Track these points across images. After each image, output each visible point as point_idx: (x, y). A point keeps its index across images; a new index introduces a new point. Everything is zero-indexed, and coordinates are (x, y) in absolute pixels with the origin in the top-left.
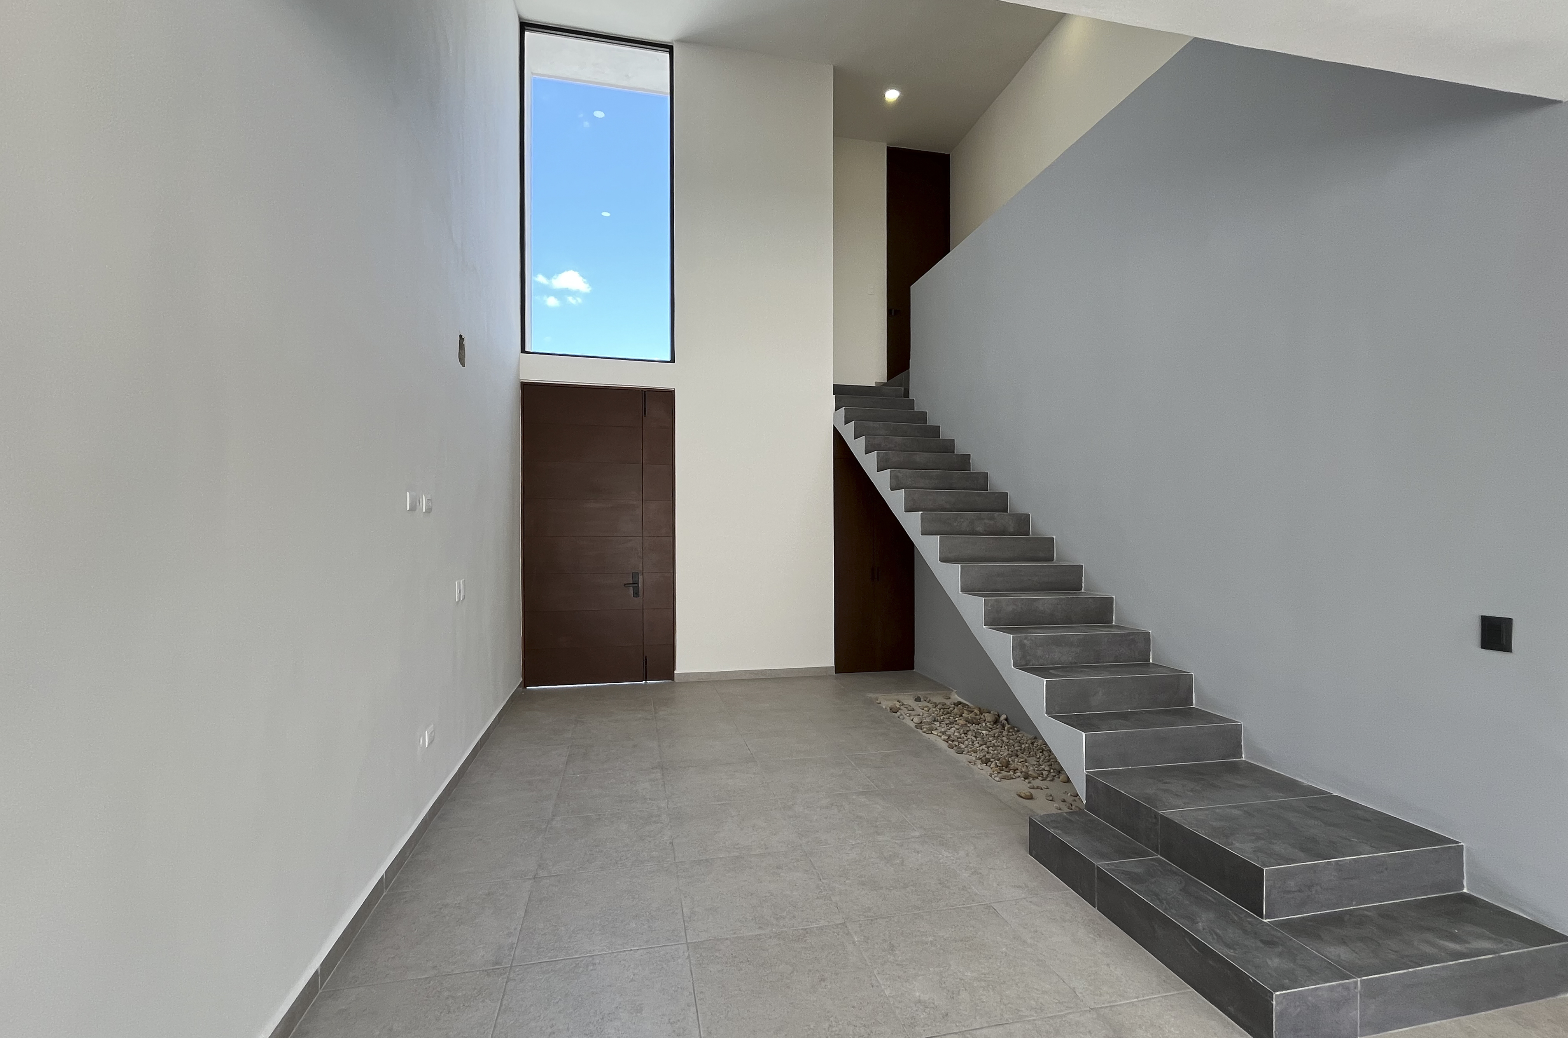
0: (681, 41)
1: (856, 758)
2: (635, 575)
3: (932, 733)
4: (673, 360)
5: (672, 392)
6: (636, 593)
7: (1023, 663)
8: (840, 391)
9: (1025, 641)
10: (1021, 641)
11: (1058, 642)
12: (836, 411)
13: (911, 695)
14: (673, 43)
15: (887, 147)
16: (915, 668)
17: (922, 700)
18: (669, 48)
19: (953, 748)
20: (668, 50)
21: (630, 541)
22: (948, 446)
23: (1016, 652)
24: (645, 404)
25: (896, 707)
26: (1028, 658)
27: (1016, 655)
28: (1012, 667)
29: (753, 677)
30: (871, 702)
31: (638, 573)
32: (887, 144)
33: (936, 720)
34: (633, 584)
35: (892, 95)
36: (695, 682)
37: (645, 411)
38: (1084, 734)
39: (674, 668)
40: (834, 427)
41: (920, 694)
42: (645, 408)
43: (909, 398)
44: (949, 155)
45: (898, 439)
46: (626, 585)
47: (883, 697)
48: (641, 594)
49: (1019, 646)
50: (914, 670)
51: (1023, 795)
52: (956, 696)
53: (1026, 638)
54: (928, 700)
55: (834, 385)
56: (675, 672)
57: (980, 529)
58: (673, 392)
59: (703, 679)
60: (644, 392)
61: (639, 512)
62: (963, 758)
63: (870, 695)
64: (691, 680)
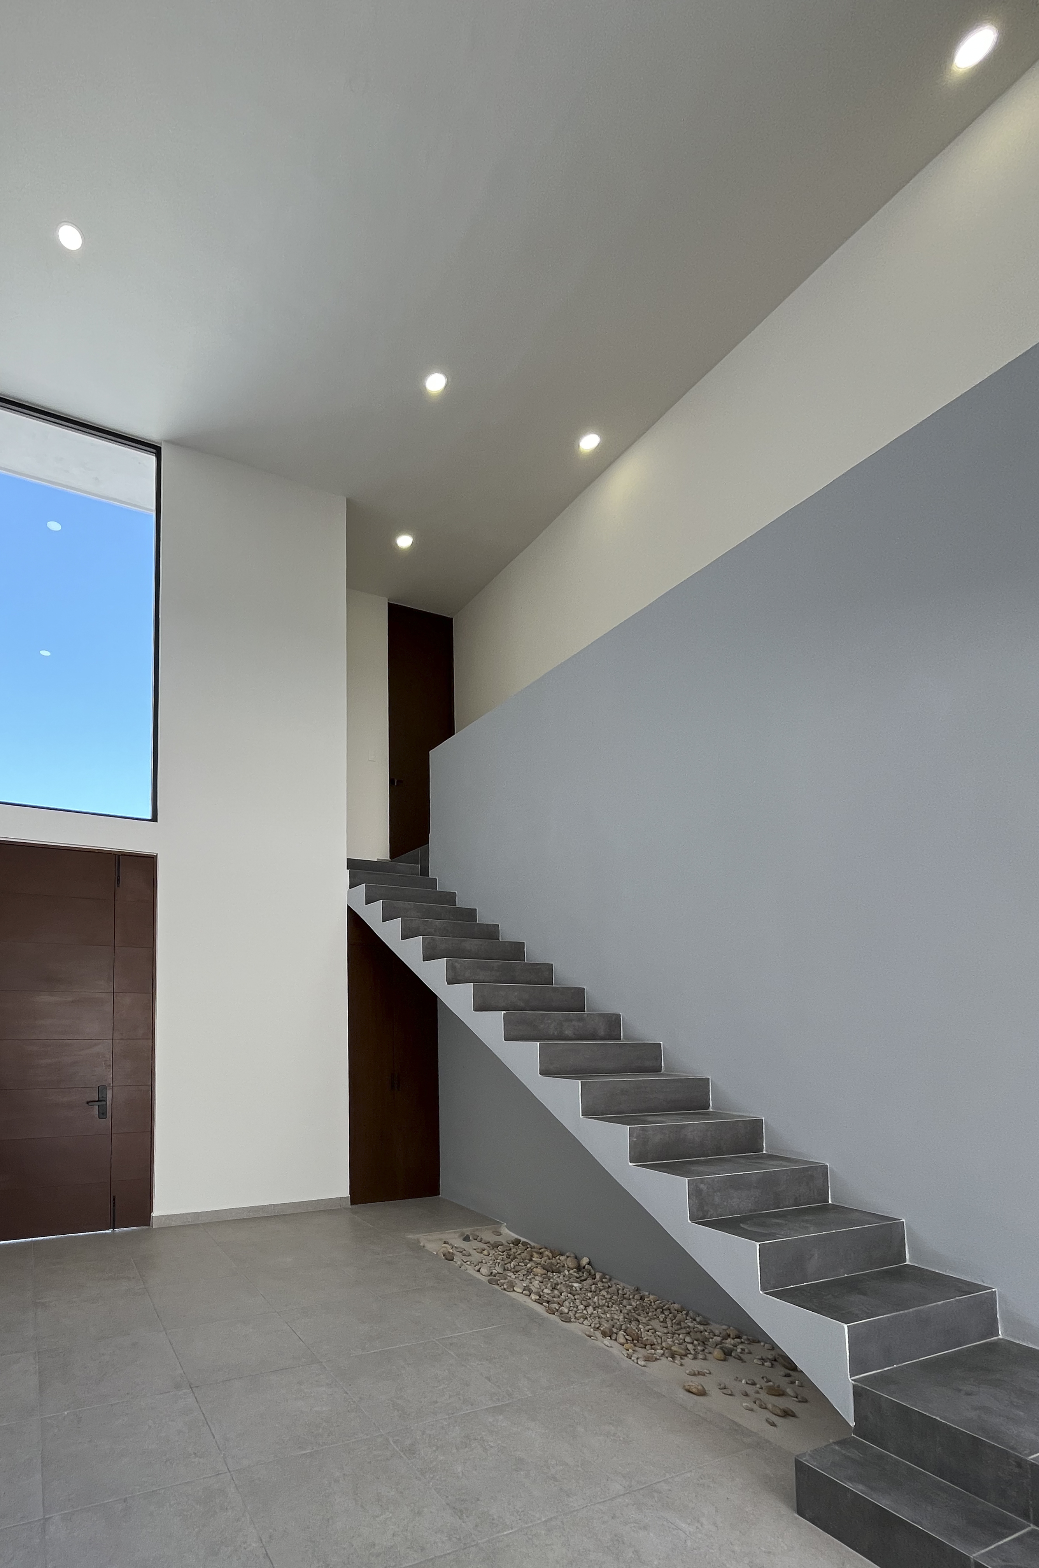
0: (171, 442)
1: (451, 1344)
2: (102, 1089)
3: (514, 1290)
4: (155, 819)
5: (153, 858)
6: (103, 1114)
7: (701, 1214)
8: (353, 865)
9: (702, 1186)
10: (697, 1186)
11: (735, 1184)
12: (350, 888)
13: (457, 1232)
14: (161, 444)
15: (388, 603)
16: (441, 1193)
17: (471, 1238)
18: (156, 450)
19: (554, 1314)
20: (154, 451)
21: (96, 1045)
22: (491, 932)
23: (693, 1201)
24: (119, 873)
25: (449, 1252)
26: (706, 1208)
27: (693, 1204)
28: (689, 1221)
29: (252, 1215)
30: (418, 1249)
31: (105, 1087)
32: (388, 600)
33: (506, 1269)
34: (99, 1101)
35: (404, 541)
36: (180, 1226)
37: (119, 880)
38: (846, 1326)
39: (150, 1209)
40: (348, 906)
41: (467, 1231)
42: (119, 876)
43: (429, 876)
44: (452, 618)
45: (437, 922)
46: (90, 1104)
47: (425, 1237)
48: (109, 1114)
49: (695, 1193)
50: (440, 1196)
51: (694, 1390)
52: (506, 1230)
53: (702, 1181)
54: (479, 1238)
55: (347, 859)
56: (153, 1214)
57: (568, 1032)
58: (155, 858)
59: (189, 1222)
60: (117, 856)
61: (108, 1008)
62: (575, 1327)
63: (410, 1236)
64: (173, 1224)
